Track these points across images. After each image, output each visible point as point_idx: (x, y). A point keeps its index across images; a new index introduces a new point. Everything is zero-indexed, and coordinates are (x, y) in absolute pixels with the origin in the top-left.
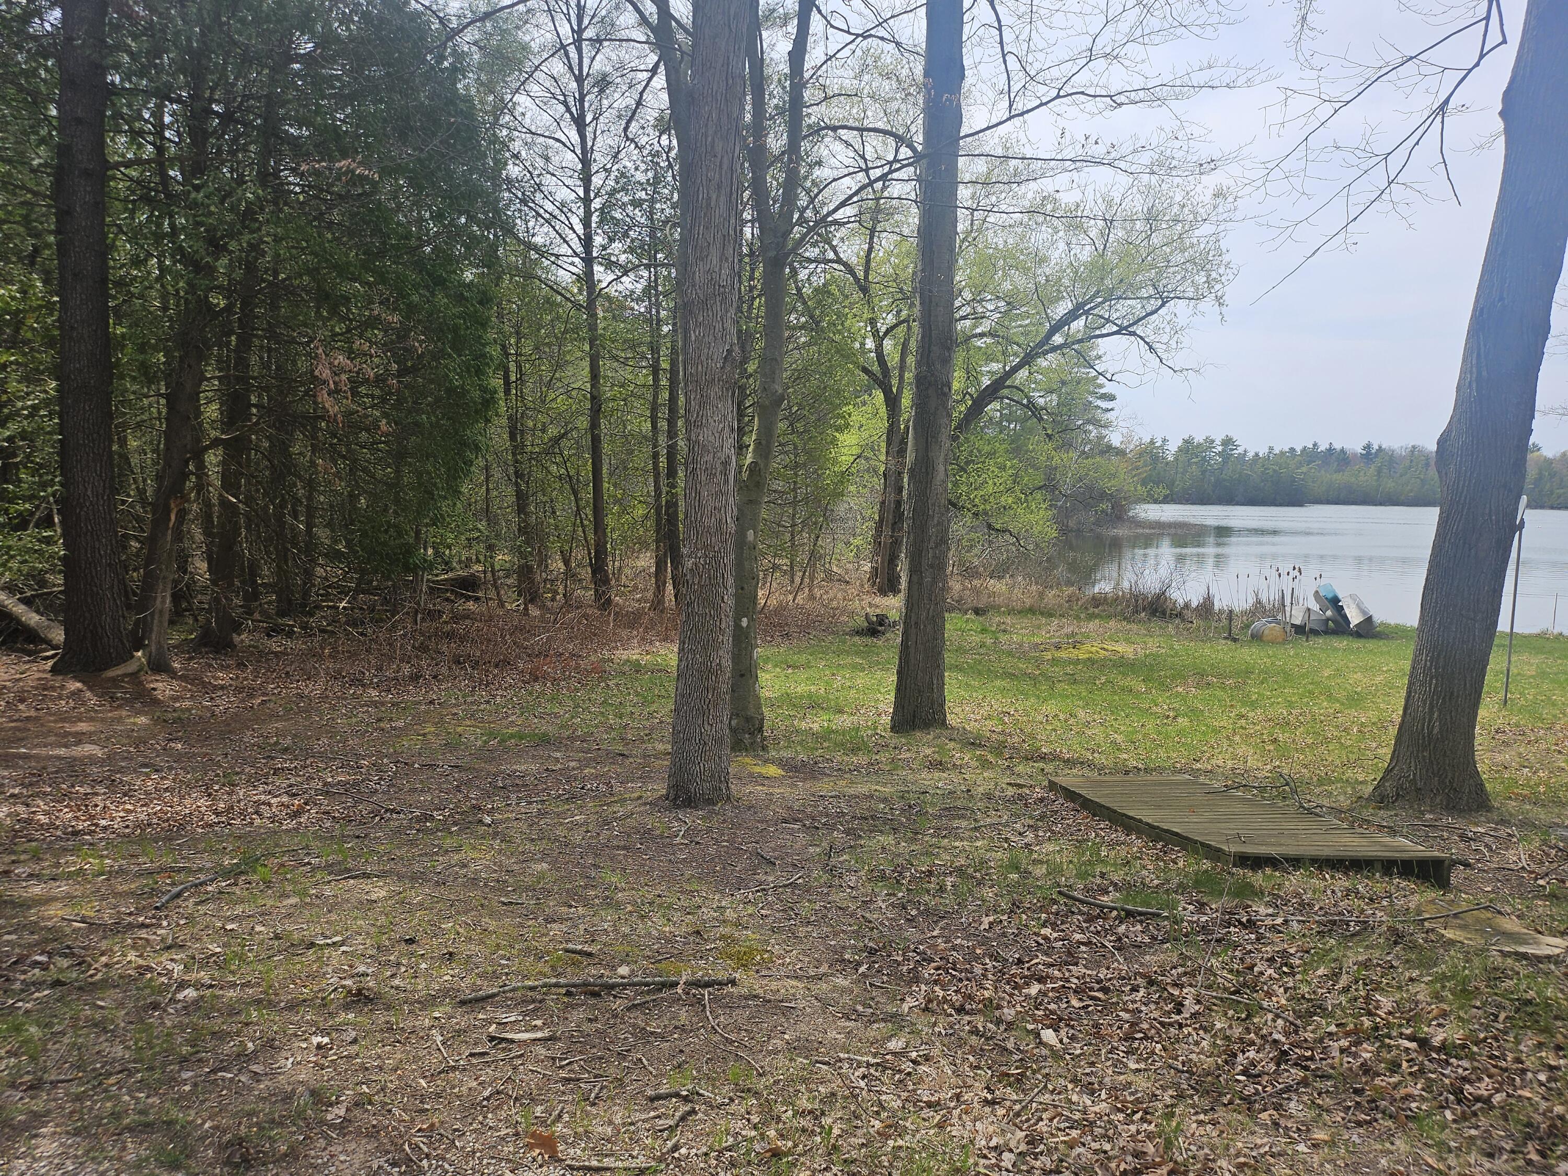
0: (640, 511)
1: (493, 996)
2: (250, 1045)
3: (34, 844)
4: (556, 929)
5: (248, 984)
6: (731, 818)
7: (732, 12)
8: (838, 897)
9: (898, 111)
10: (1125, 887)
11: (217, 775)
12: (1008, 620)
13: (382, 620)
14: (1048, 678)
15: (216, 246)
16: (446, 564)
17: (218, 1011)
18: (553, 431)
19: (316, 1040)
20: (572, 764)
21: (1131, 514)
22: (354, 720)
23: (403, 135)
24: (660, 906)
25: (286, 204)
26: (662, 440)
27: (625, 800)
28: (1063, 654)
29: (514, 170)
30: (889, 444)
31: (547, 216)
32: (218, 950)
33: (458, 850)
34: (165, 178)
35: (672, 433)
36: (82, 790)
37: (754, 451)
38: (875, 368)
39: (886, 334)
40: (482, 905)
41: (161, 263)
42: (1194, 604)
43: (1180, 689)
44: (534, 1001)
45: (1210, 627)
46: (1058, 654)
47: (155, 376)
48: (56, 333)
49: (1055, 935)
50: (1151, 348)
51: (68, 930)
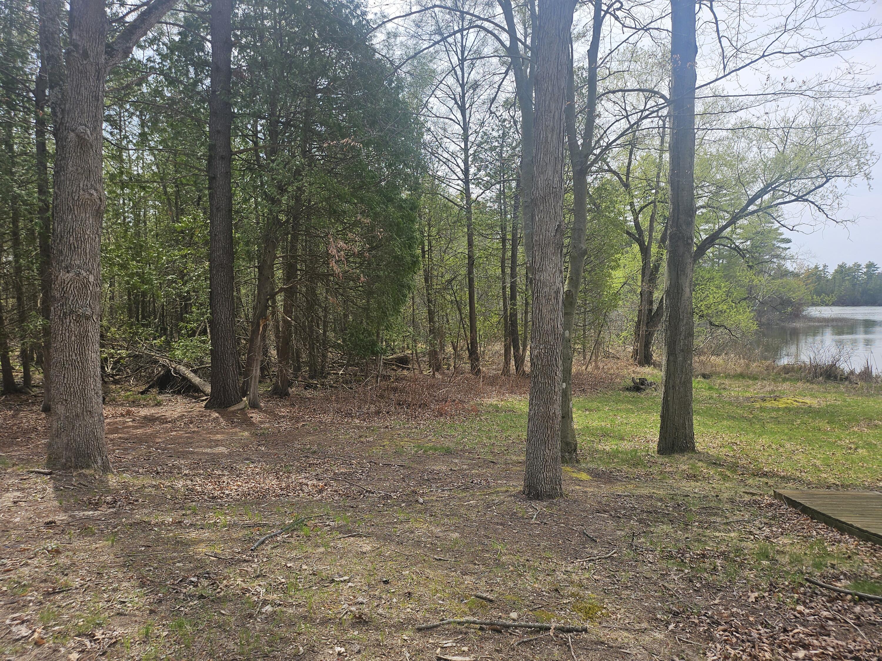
0: (495, 319)
1: (437, 626)
2: (301, 649)
3: (194, 503)
4: (469, 580)
5: (299, 605)
6: (564, 507)
7: (561, 27)
8: (645, 569)
9: (646, 81)
10: (854, 577)
11: (281, 466)
12: (727, 382)
13: (360, 381)
14: (759, 420)
15: (282, 189)
16: (392, 350)
17: (284, 622)
18: (447, 277)
19: (338, 649)
20: (465, 467)
21: (804, 313)
22: (348, 437)
23: (373, 124)
24: (529, 567)
25: (315, 166)
26: (508, 280)
27: (498, 492)
28: (768, 405)
29: (427, 137)
30: (643, 276)
31: (444, 160)
32: (283, 580)
33: (407, 521)
34: (258, 157)
35: (513, 275)
36: (217, 473)
37: (569, 284)
38: (634, 231)
39: (640, 211)
40: (424, 560)
41: (256, 200)
42: (858, 371)
43: (856, 429)
44: (461, 633)
45: (870, 387)
46: (763, 404)
47: (253, 258)
48: (209, 238)
49: (807, 611)
50: (819, 208)
51: (208, 562)
